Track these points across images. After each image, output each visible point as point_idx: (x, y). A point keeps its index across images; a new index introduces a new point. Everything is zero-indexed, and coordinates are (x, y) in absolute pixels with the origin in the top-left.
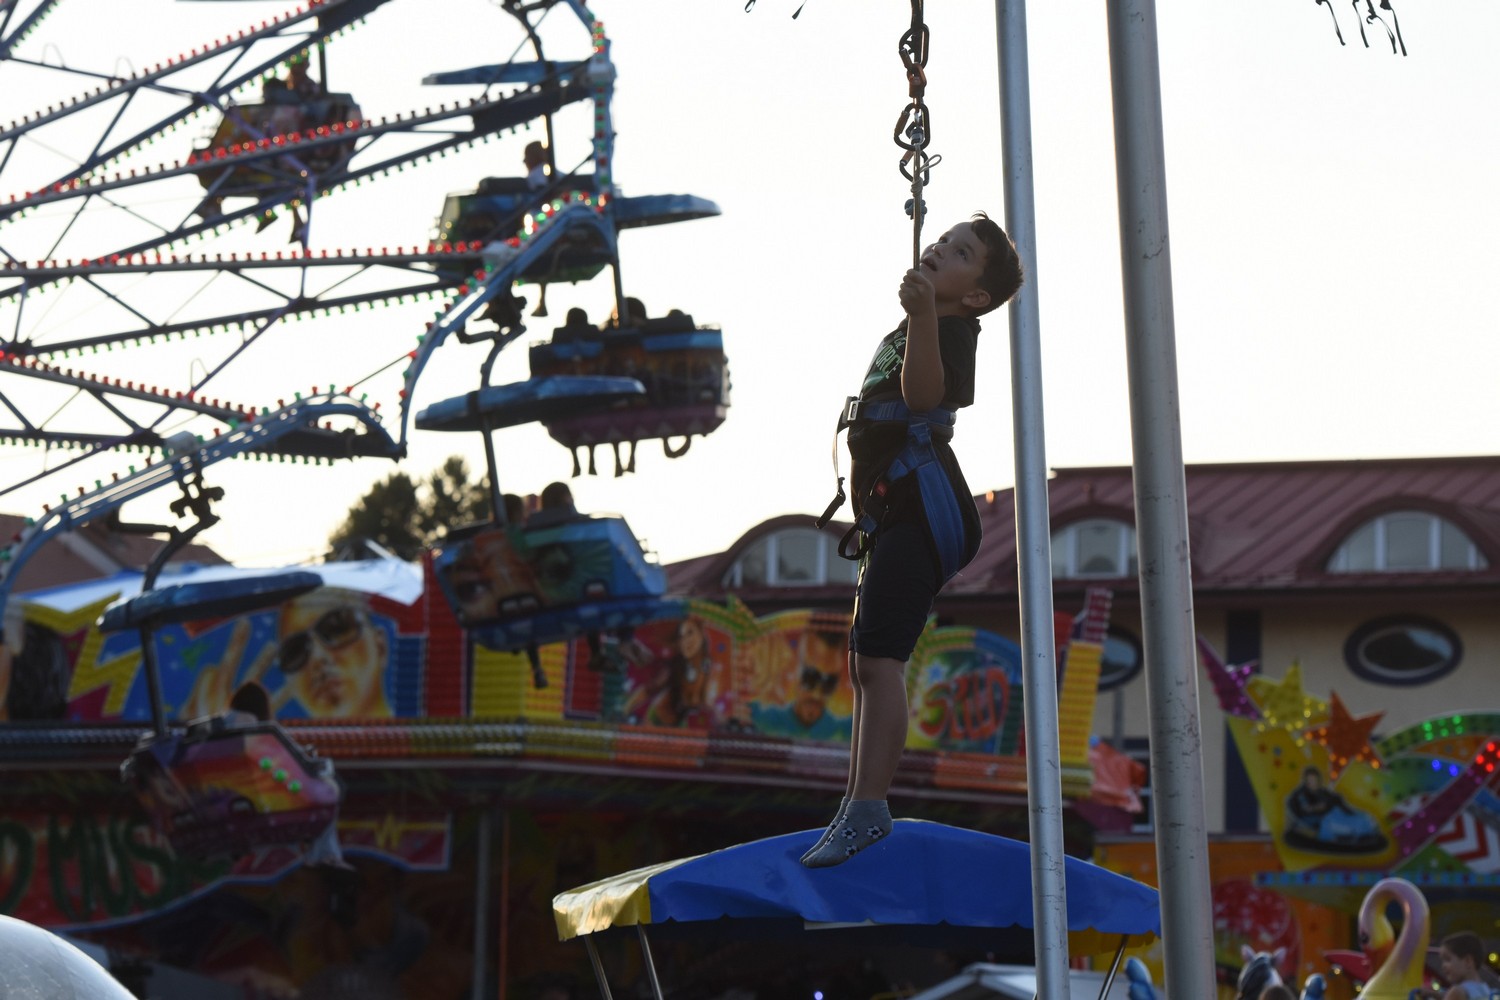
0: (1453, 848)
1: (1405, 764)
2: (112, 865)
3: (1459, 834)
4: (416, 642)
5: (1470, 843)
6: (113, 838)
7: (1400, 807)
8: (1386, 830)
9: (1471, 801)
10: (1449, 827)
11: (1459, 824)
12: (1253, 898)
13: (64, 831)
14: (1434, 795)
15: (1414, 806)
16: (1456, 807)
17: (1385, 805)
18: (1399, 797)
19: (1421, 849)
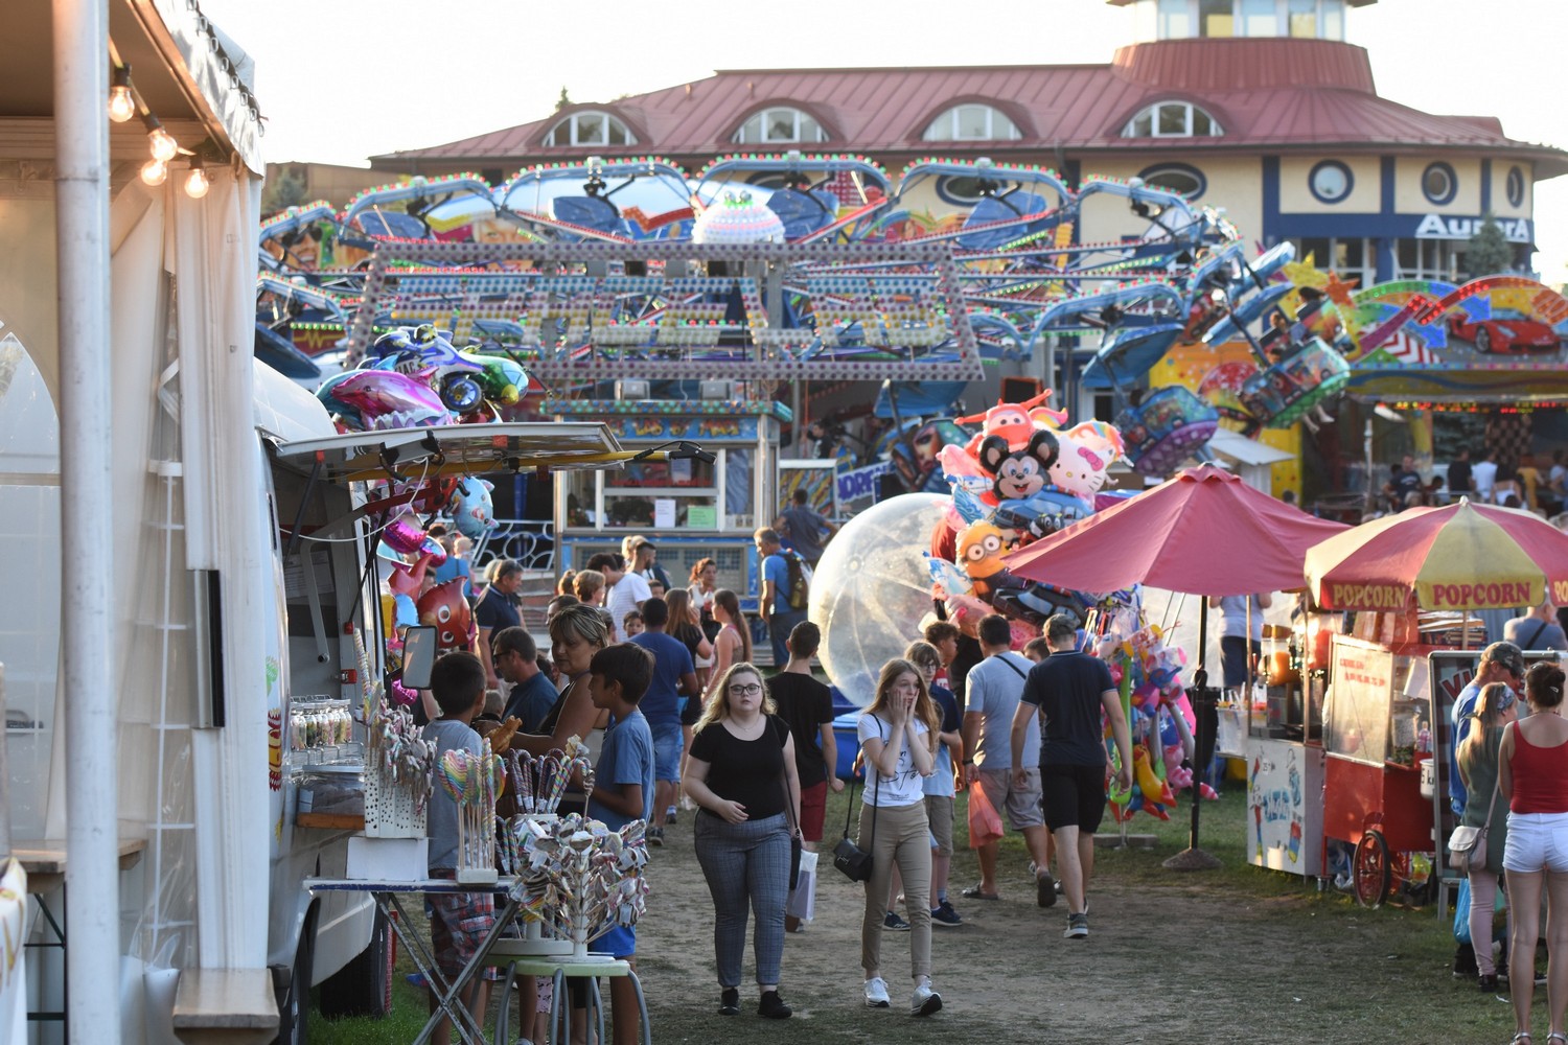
0: (1391, 350)
1: (1368, 307)
3: (1396, 342)
5: (1401, 347)
7: (1364, 329)
8: (1355, 341)
9: (1404, 326)
10: (1390, 339)
11: (1396, 337)
12: (1243, 372)
14: (1383, 323)
15: (1371, 329)
16: (1394, 329)
17: (1357, 328)
18: (1364, 324)
19: (1374, 351)
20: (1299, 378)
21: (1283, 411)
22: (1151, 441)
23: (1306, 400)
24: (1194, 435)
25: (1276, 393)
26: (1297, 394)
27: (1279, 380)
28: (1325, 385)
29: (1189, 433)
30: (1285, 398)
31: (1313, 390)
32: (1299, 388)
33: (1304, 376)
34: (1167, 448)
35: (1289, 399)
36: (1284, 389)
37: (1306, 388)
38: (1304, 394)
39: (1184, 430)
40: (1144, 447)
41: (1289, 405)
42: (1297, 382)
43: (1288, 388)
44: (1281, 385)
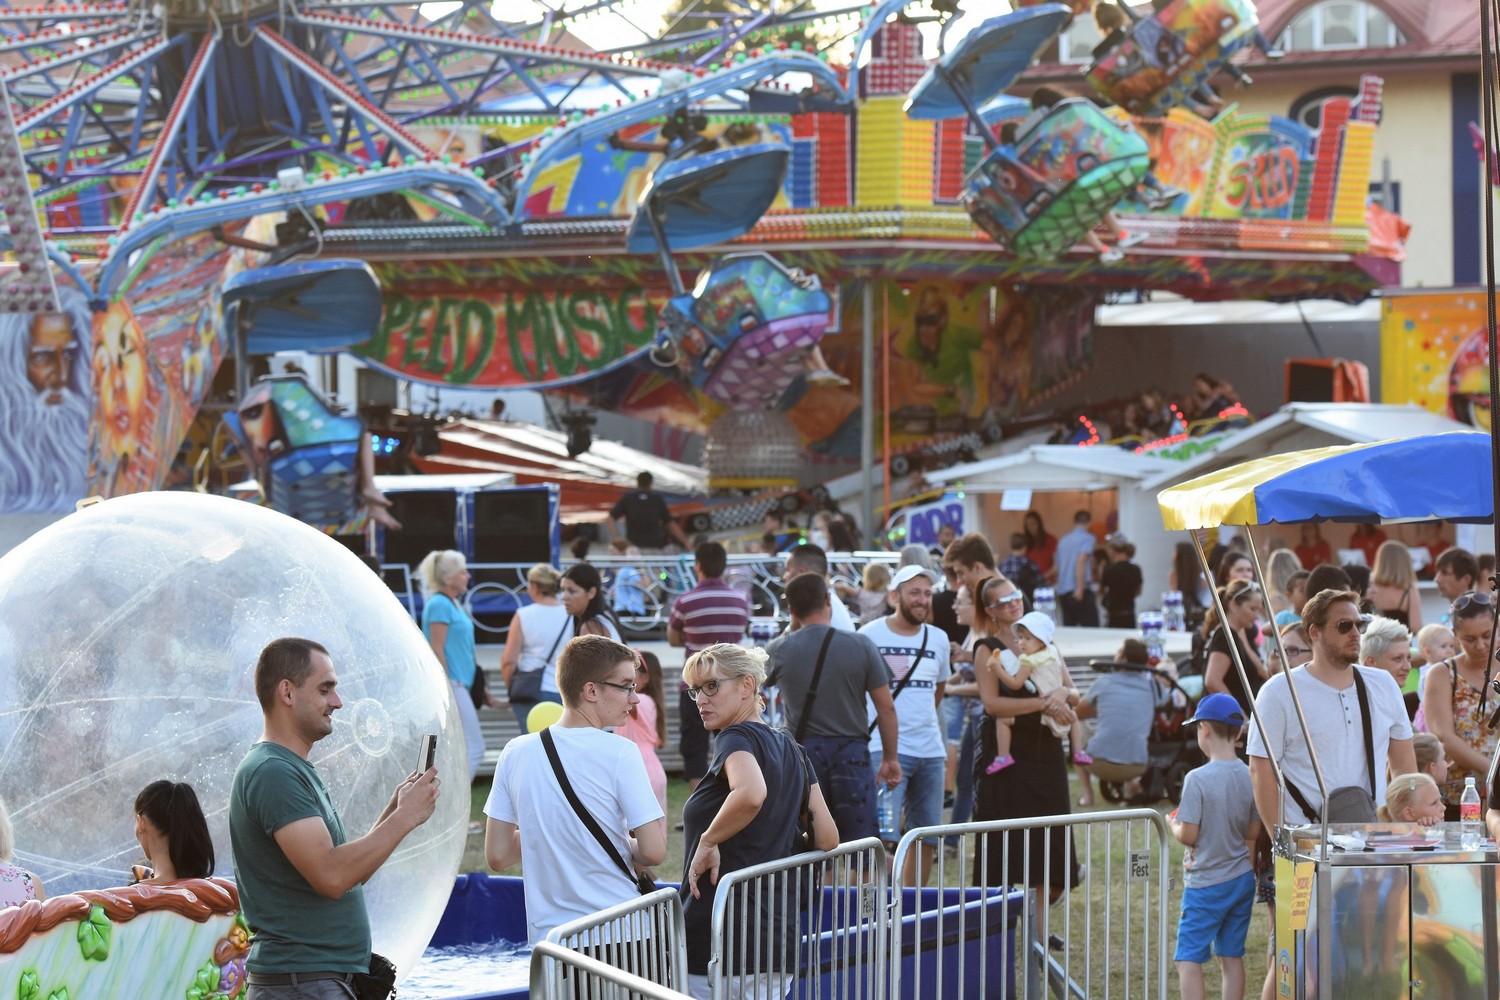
2: (560, 334)
4: (808, 145)
6: (559, 311)
13: (519, 307)
20: (1041, 171)
21: (1026, 227)
22: (714, 352)
23: (1059, 208)
24: (780, 342)
25: (1008, 198)
26: (1041, 197)
27: (1007, 175)
28: (1086, 181)
29: (770, 338)
30: (1024, 206)
31: (1066, 190)
32: (1043, 188)
33: (1048, 166)
34: (739, 364)
35: (1031, 207)
36: (1019, 190)
37: (1054, 187)
38: (1054, 198)
39: (760, 337)
40: (707, 362)
41: (1034, 217)
42: (1039, 178)
43: (1026, 190)
44: (1013, 185)
